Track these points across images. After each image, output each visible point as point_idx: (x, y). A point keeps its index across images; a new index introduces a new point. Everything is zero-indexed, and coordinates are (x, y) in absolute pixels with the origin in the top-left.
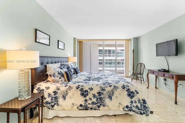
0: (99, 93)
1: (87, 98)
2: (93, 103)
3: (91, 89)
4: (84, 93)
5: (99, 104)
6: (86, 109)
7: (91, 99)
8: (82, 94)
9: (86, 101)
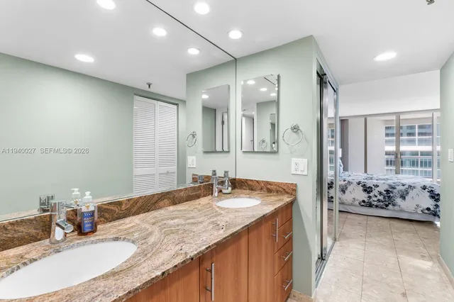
0: (387, 191)
1: (371, 194)
2: (379, 200)
3: (377, 186)
4: (367, 189)
5: (387, 203)
6: (370, 205)
7: (376, 197)
8: (365, 190)
9: (370, 197)
